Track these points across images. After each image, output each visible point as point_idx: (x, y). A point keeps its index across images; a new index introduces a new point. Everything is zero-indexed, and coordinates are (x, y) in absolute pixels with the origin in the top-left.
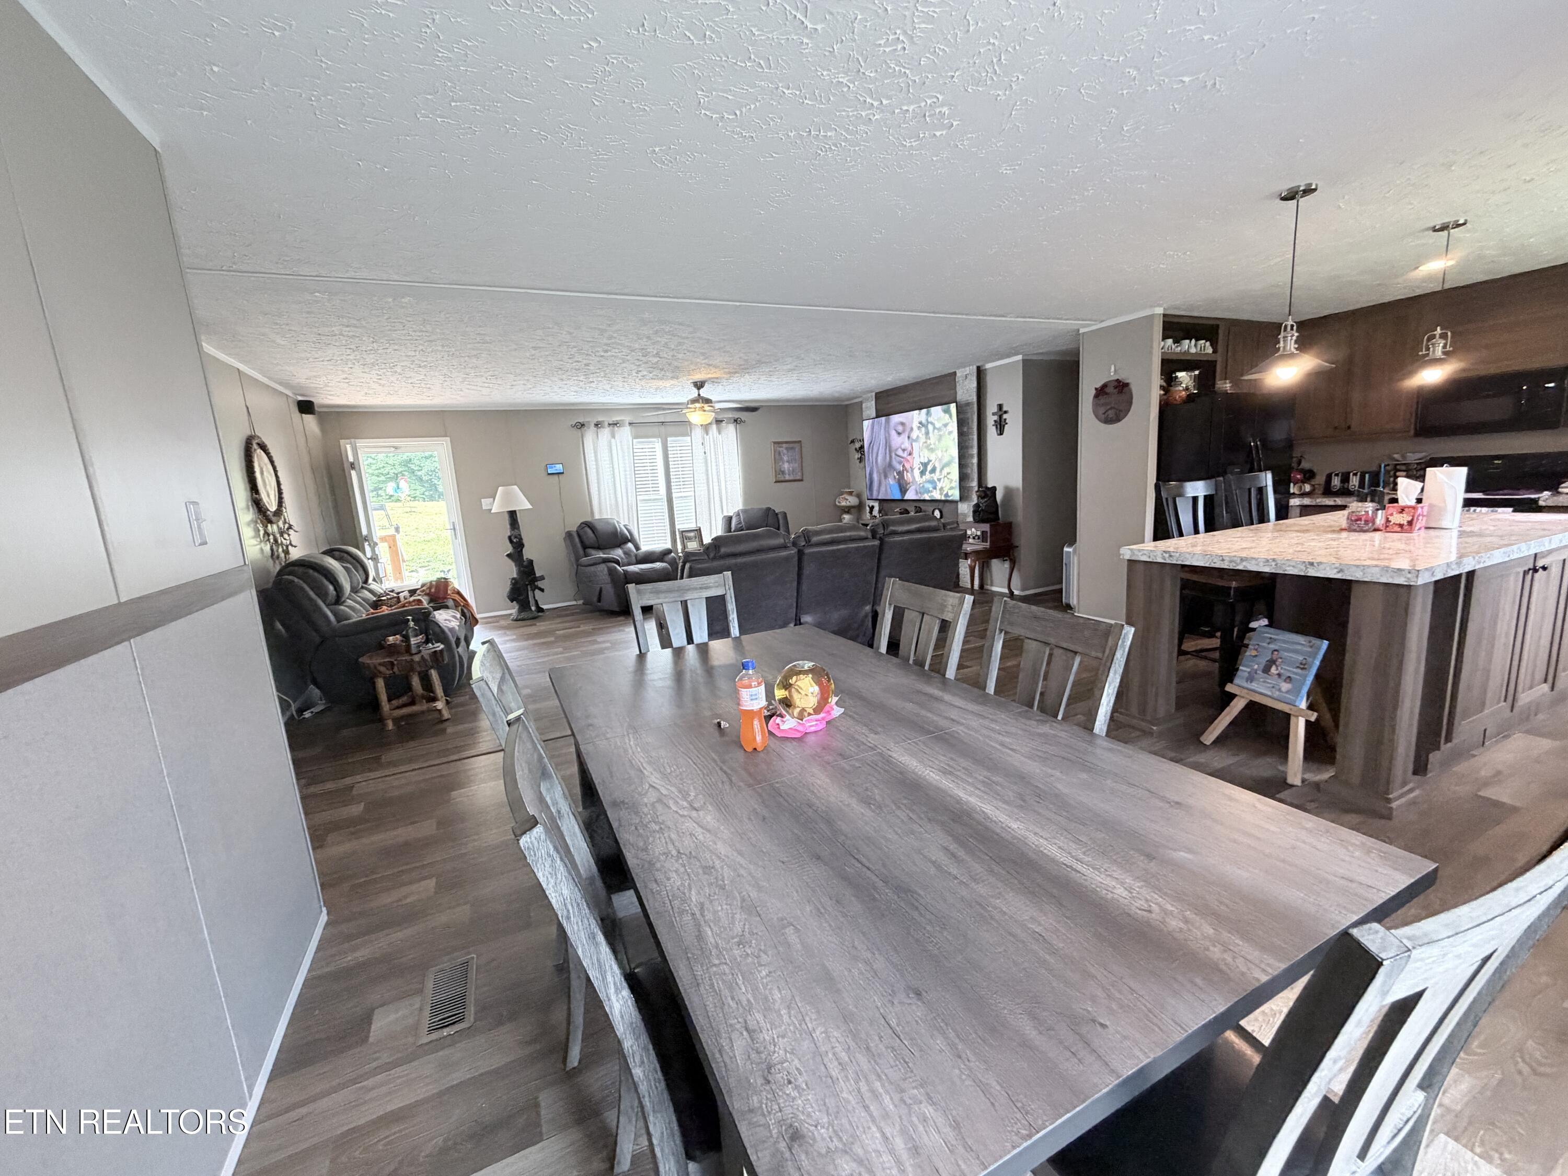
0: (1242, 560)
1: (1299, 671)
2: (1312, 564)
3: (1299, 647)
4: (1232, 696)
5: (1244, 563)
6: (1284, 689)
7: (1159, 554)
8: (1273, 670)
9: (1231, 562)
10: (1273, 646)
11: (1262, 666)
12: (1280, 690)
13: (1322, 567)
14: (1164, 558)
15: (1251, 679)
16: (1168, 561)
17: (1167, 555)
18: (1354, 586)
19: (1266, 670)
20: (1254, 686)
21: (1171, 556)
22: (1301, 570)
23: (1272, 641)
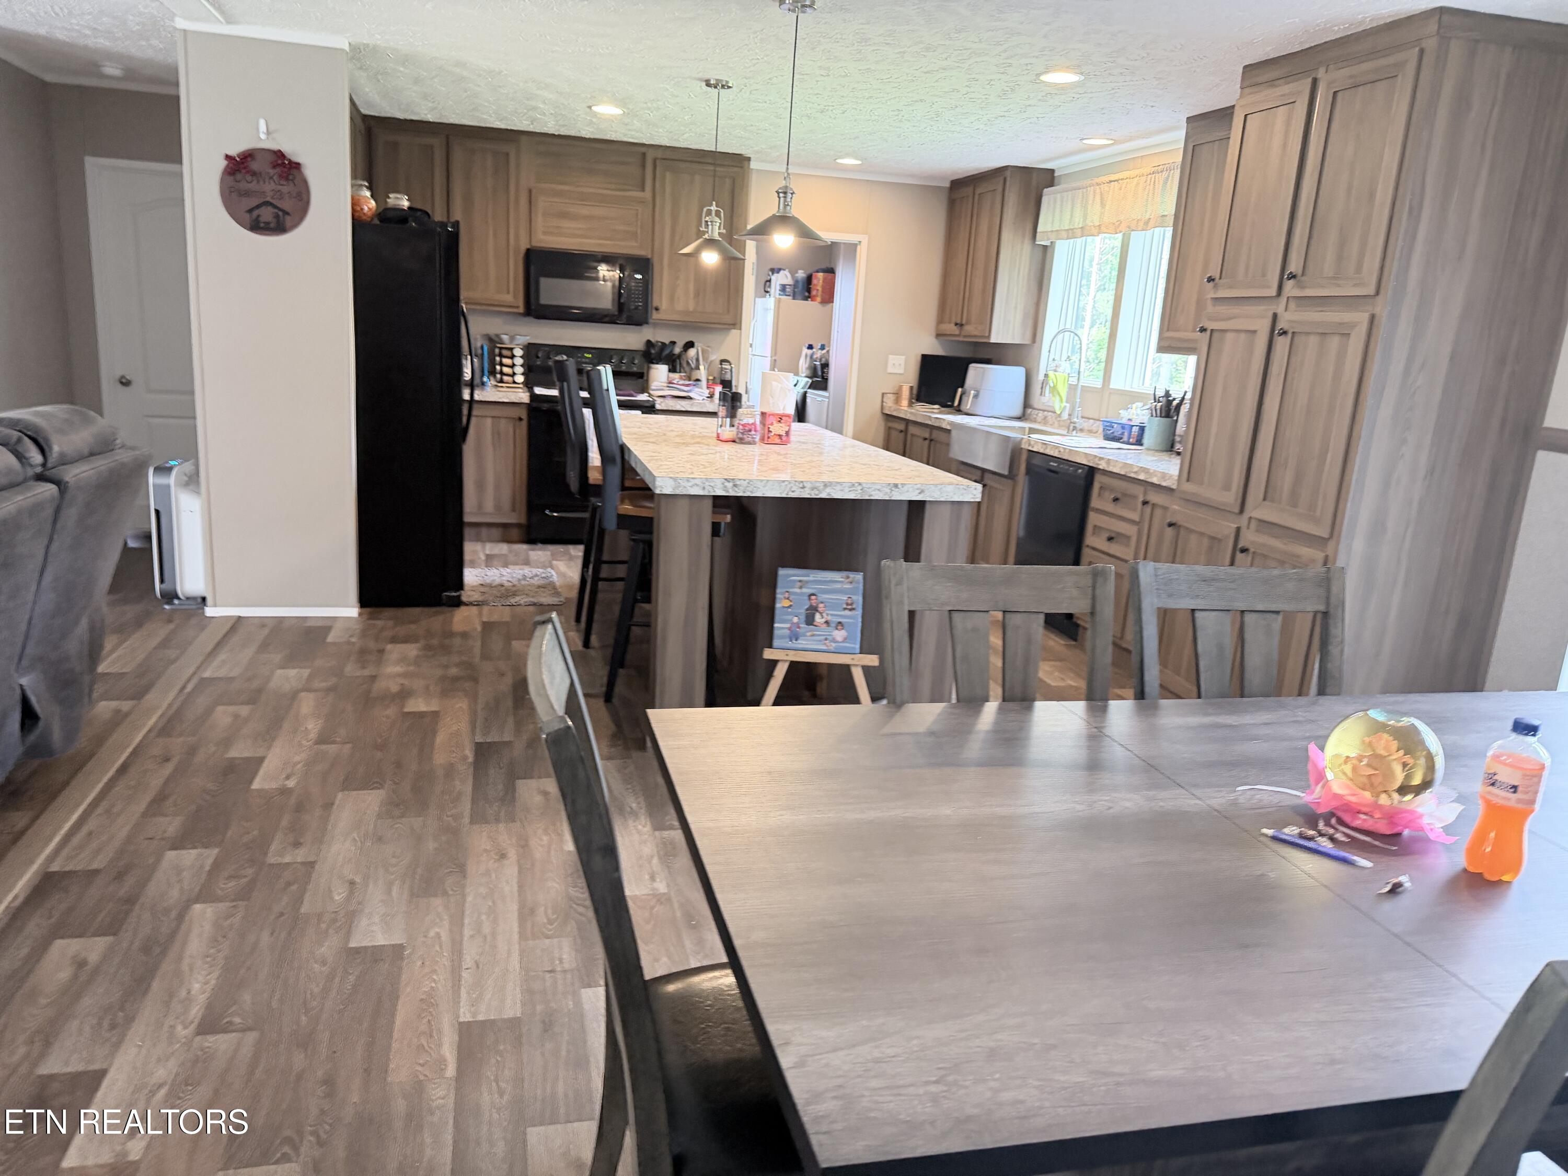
0: (826, 485)
1: (847, 613)
2: (896, 486)
3: (838, 586)
4: (774, 663)
5: (828, 490)
6: (839, 639)
7: (719, 484)
8: (818, 617)
9: (813, 489)
10: (806, 591)
11: (803, 618)
12: (834, 641)
13: (906, 488)
14: (725, 488)
15: (795, 636)
16: (732, 493)
17: (730, 485)
18: (928, 506)
19: (810, 620)
20: (802, 643)
21: (735, 485)
22: (886, 493)
23: (802, 584)
